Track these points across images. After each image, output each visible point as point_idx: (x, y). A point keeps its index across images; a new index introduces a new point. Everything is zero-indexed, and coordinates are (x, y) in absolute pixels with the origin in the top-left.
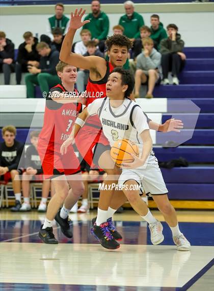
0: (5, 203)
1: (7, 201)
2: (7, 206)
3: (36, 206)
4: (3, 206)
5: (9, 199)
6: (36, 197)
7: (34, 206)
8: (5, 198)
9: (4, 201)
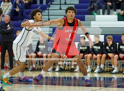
0: (107, 69)
1: (108, 68)
2: (108, 71)
3: (122, 71)
4: (107, 71)
5: (109, 67)
6: (122, 67)
7: (121, 71)
8: (107, 67)
9: (107, 68)
